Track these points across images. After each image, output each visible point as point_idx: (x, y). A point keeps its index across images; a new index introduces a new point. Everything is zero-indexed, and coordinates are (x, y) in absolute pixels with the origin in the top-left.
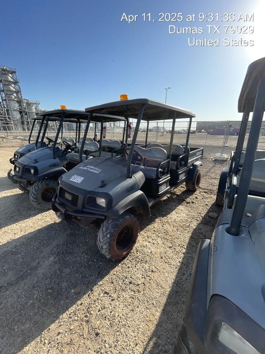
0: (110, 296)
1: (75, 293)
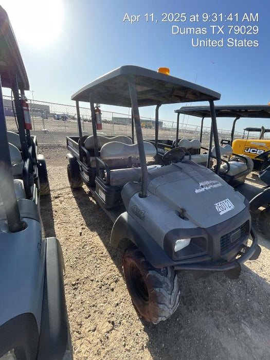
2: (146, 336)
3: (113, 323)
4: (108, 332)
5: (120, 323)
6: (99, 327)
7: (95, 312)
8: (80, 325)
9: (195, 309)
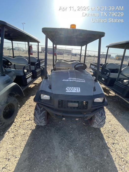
0: (116, 143)
1: (107, 157)
2: (34, 128)
3: (30, 119)
4: (27, 120)
5: (32, 120)
6: (26, 118)
7: (28, 114)
8: (23, 115)
9: (57, 133)
